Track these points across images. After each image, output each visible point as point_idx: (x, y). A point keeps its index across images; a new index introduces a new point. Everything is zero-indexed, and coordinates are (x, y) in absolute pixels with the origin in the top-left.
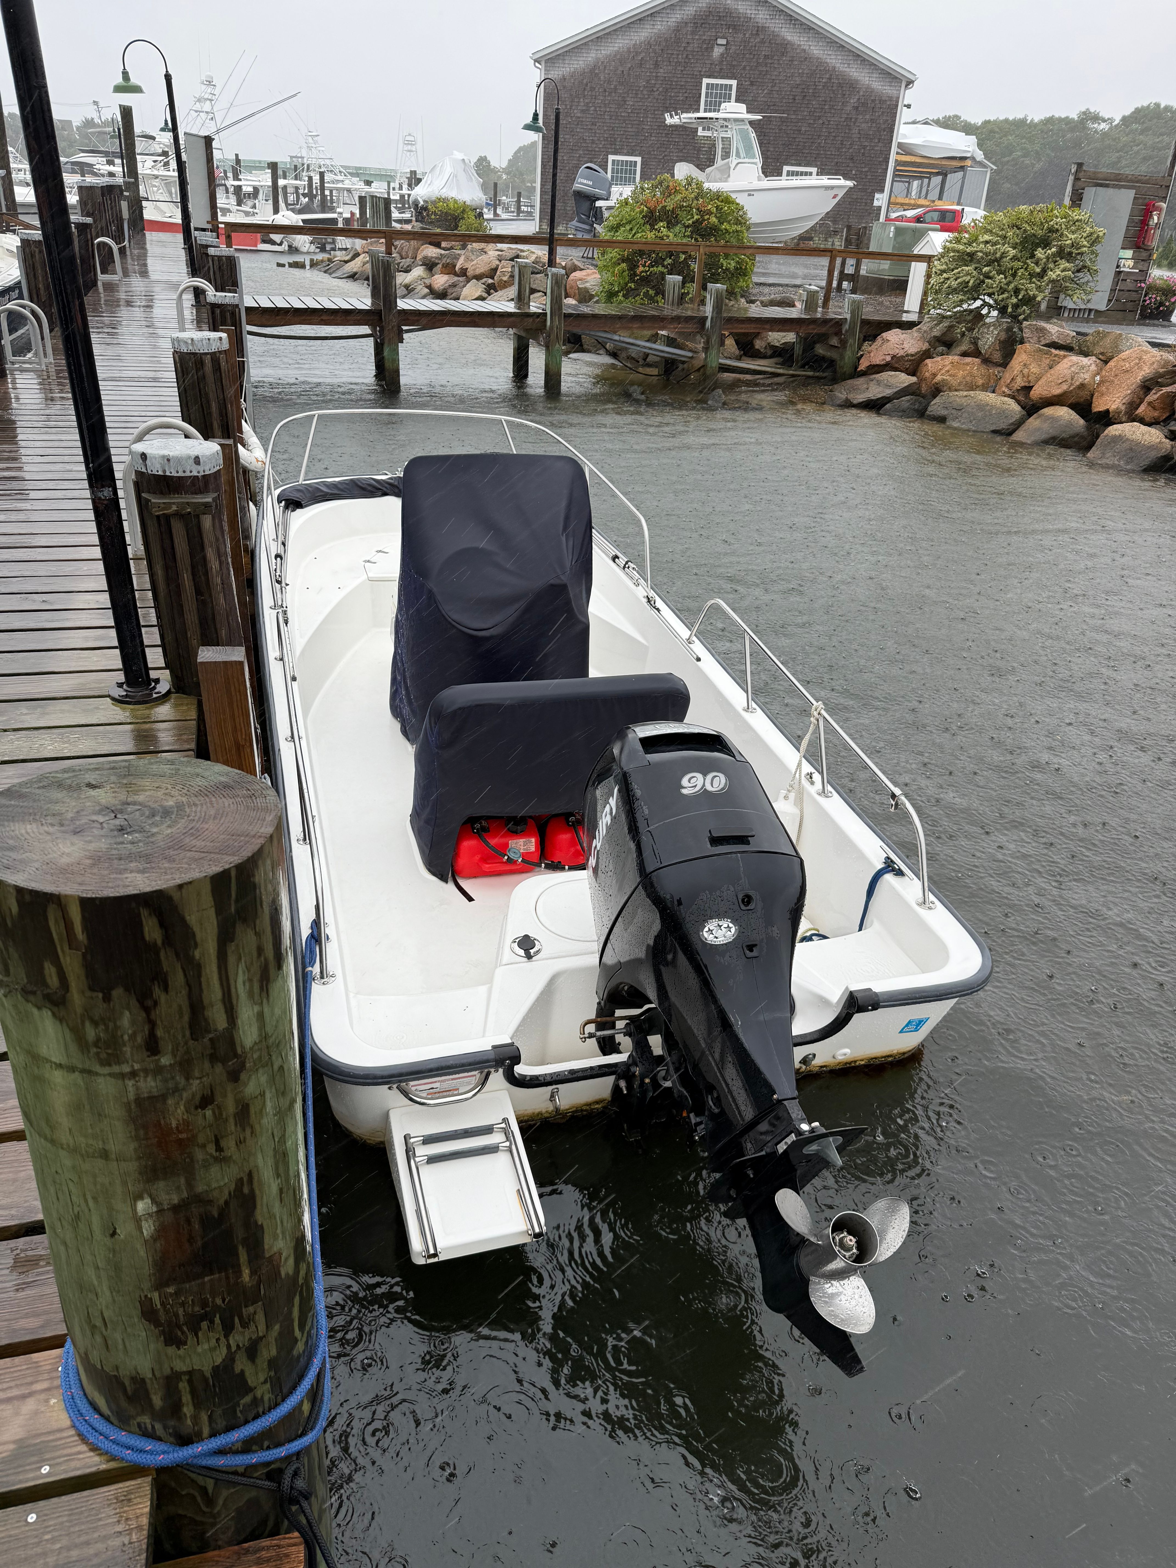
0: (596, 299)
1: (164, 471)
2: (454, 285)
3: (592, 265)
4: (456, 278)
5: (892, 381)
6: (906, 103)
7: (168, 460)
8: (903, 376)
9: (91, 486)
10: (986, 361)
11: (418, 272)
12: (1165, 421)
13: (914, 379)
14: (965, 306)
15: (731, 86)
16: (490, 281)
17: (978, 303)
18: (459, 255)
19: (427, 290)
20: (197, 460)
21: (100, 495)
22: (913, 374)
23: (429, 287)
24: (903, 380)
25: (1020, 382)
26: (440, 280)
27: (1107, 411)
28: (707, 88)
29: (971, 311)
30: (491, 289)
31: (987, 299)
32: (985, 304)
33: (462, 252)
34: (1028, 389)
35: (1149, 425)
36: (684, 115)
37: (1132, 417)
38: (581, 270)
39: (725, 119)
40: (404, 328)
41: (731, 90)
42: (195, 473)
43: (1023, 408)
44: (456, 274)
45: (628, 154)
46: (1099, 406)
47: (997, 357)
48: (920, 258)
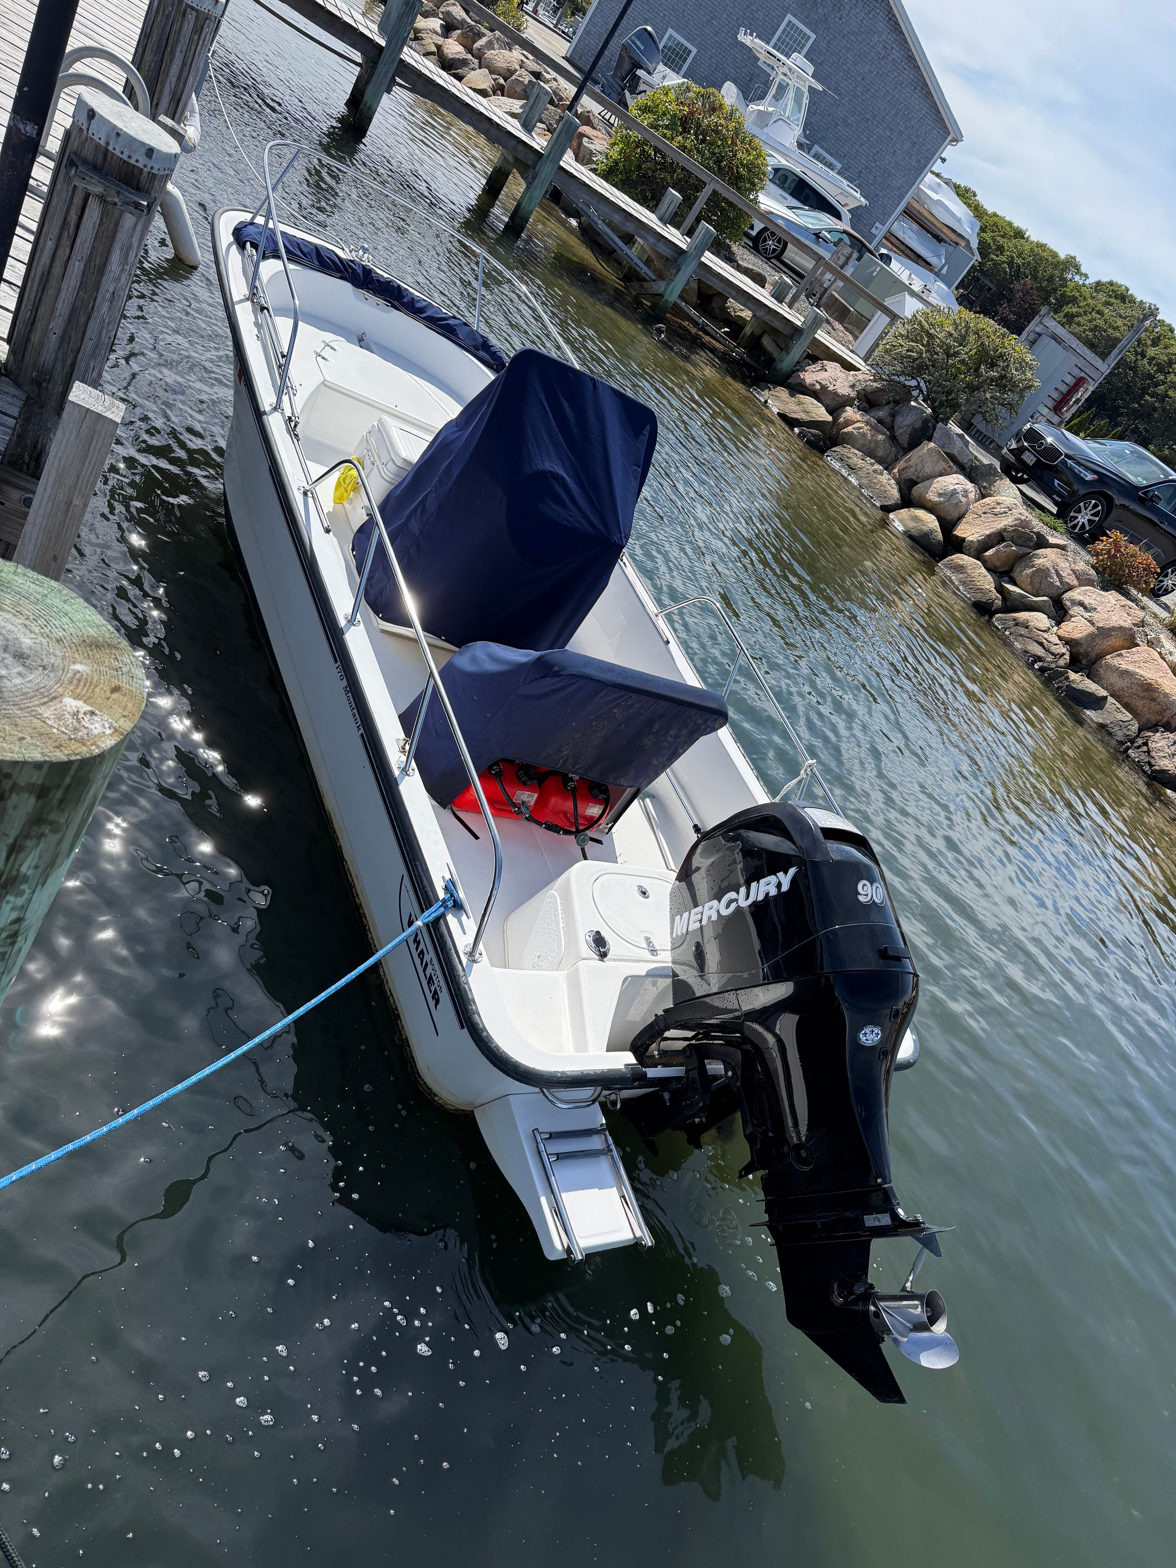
0: (594, 166)
1: (108, 144)
2: (464, 63)
3: (608, 132)
4: (469, 56)
5: (810, 408)
6: (943, 156)
7: (118, 134)
8: (823, 410)
9: (15, 110)
10: (893, 438)
11: (435, 23)
12: (1001, 573)
13: (829, 418)
14: (902, 379)
15: (809, 37)
16: (502, 81)
17: (913, 383)
18: (484, 35)
19: (434, 49)
20: (150, 152)
21: (21, 126)
22: (830, 412)
23: (439, 47)
24: (821, 413)
25: (910, 474)
26: (453, 48)
27: (964, 539)
28: (787, 25)
29: (904, 386)
30: (497, 89)
31: (922, 384)
32: (918, 387)
33: (489, 33)
34: (913, 483)
35: (988, 570)
36: (757, 41)
37: (978, 556)
38: (594, 128)
39: (790, 69)
40: (398, 80)
41: (807, 41)
42: (140, 165)
43: (901, 496)
44: (469, 50)
45: (687, 39)
46: (961, 531)
47: (904, 440)
48: (887, 311)
